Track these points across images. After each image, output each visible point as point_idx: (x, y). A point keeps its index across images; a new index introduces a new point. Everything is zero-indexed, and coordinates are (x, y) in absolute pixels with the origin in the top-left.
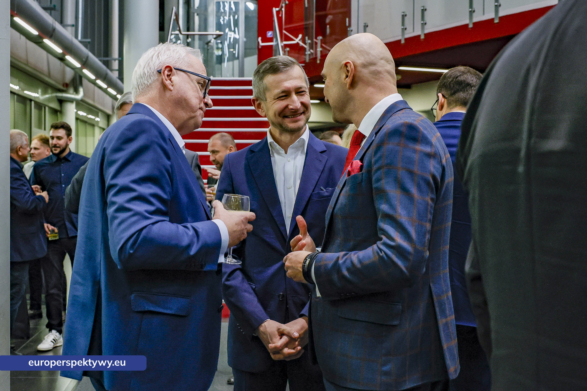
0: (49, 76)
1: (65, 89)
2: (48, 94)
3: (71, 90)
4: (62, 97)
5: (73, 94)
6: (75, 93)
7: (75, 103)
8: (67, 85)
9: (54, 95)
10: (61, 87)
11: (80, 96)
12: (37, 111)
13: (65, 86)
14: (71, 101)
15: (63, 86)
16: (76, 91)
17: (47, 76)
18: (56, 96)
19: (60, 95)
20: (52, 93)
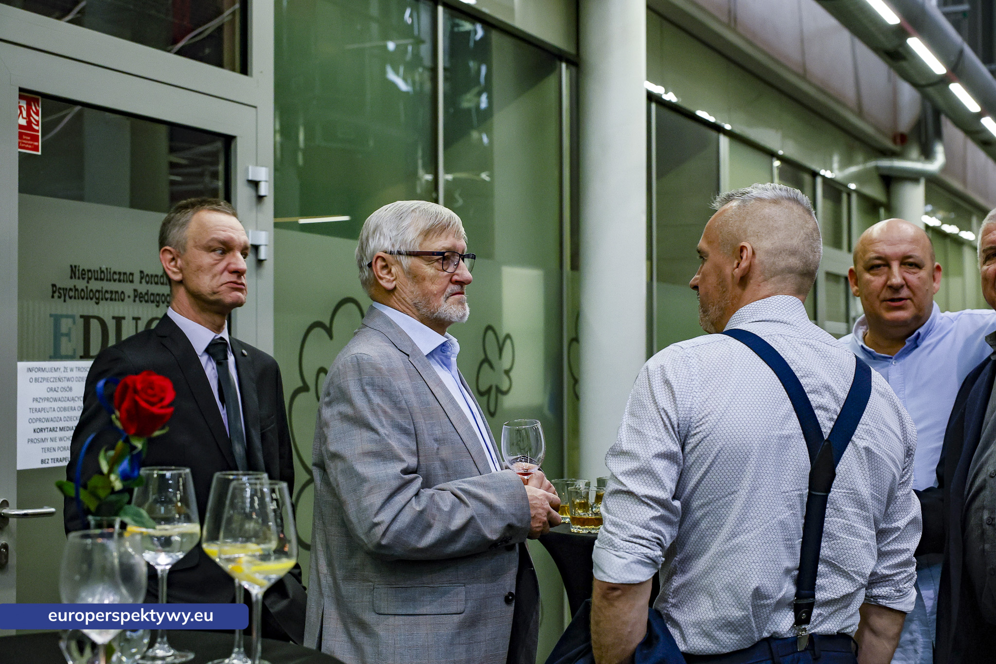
0: (860, 112)
1: (897, 148)
2: (857, 164)
3: (914, 153)
4: (891, 168)
5: (918, 160)
6: (923, 158)
7: (923, 182)
8: (902, 139)
9: (872, 164)
10: (889, 144)
11: (935, 165)
12: (830, 204)
13: (898, 140)
14: (913, 177)
15: (894, 140)
16: (927, 154)
17: (851, 110)
18: (877, 168)
19: (885, 163)
20: (866, 161)
